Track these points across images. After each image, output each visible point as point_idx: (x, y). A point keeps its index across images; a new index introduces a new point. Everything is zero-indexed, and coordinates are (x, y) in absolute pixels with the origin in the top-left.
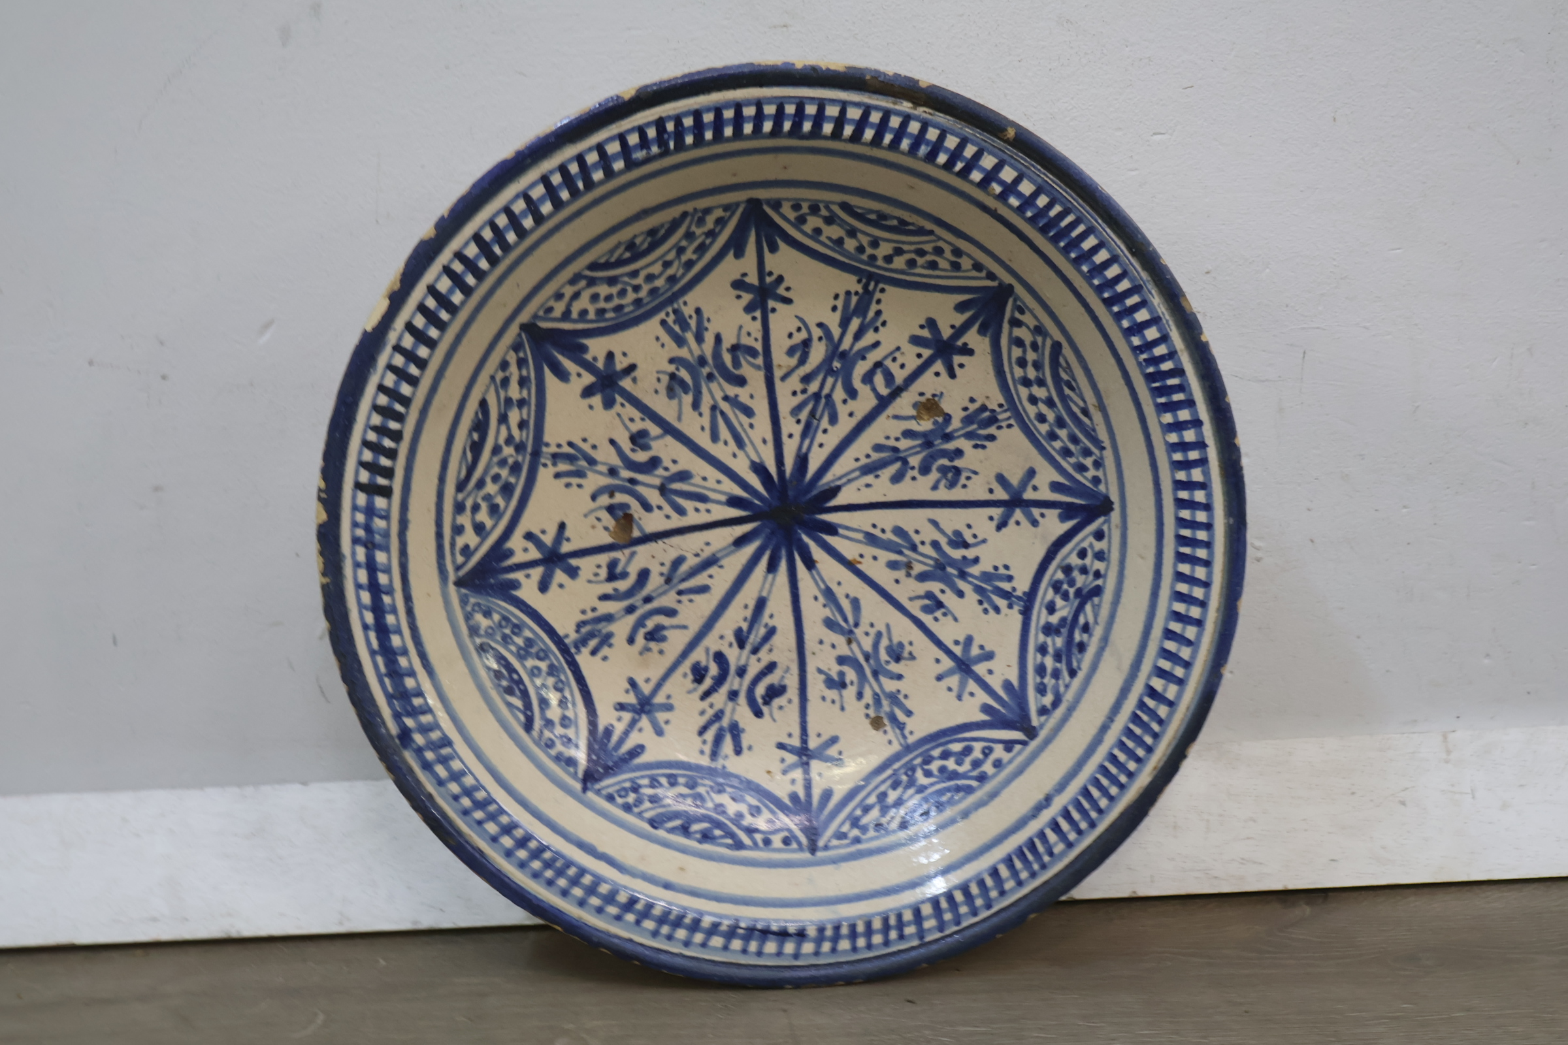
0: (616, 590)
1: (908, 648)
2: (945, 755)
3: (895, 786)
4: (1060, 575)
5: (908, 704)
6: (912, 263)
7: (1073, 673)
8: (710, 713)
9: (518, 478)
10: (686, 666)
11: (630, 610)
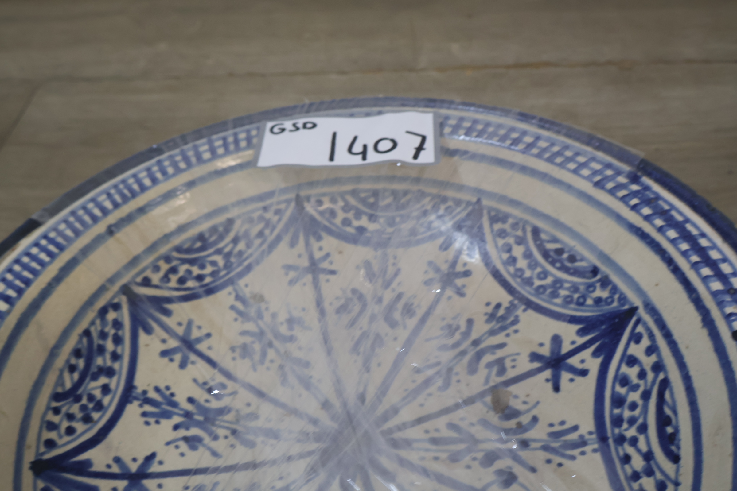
0: (494, 353)
1: (237, 354)
2: (200, 278)
3: (240, 253)
4: (95, 415)
5: (234, 315)
7: (87, 333)
8: (394, 285)
9: (612, 415)
10: (420, 313)
11: (476, 343)
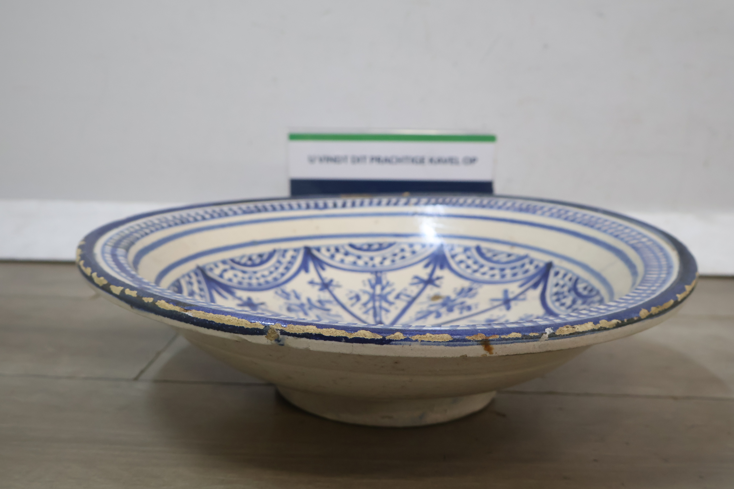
6: (393, 261)
